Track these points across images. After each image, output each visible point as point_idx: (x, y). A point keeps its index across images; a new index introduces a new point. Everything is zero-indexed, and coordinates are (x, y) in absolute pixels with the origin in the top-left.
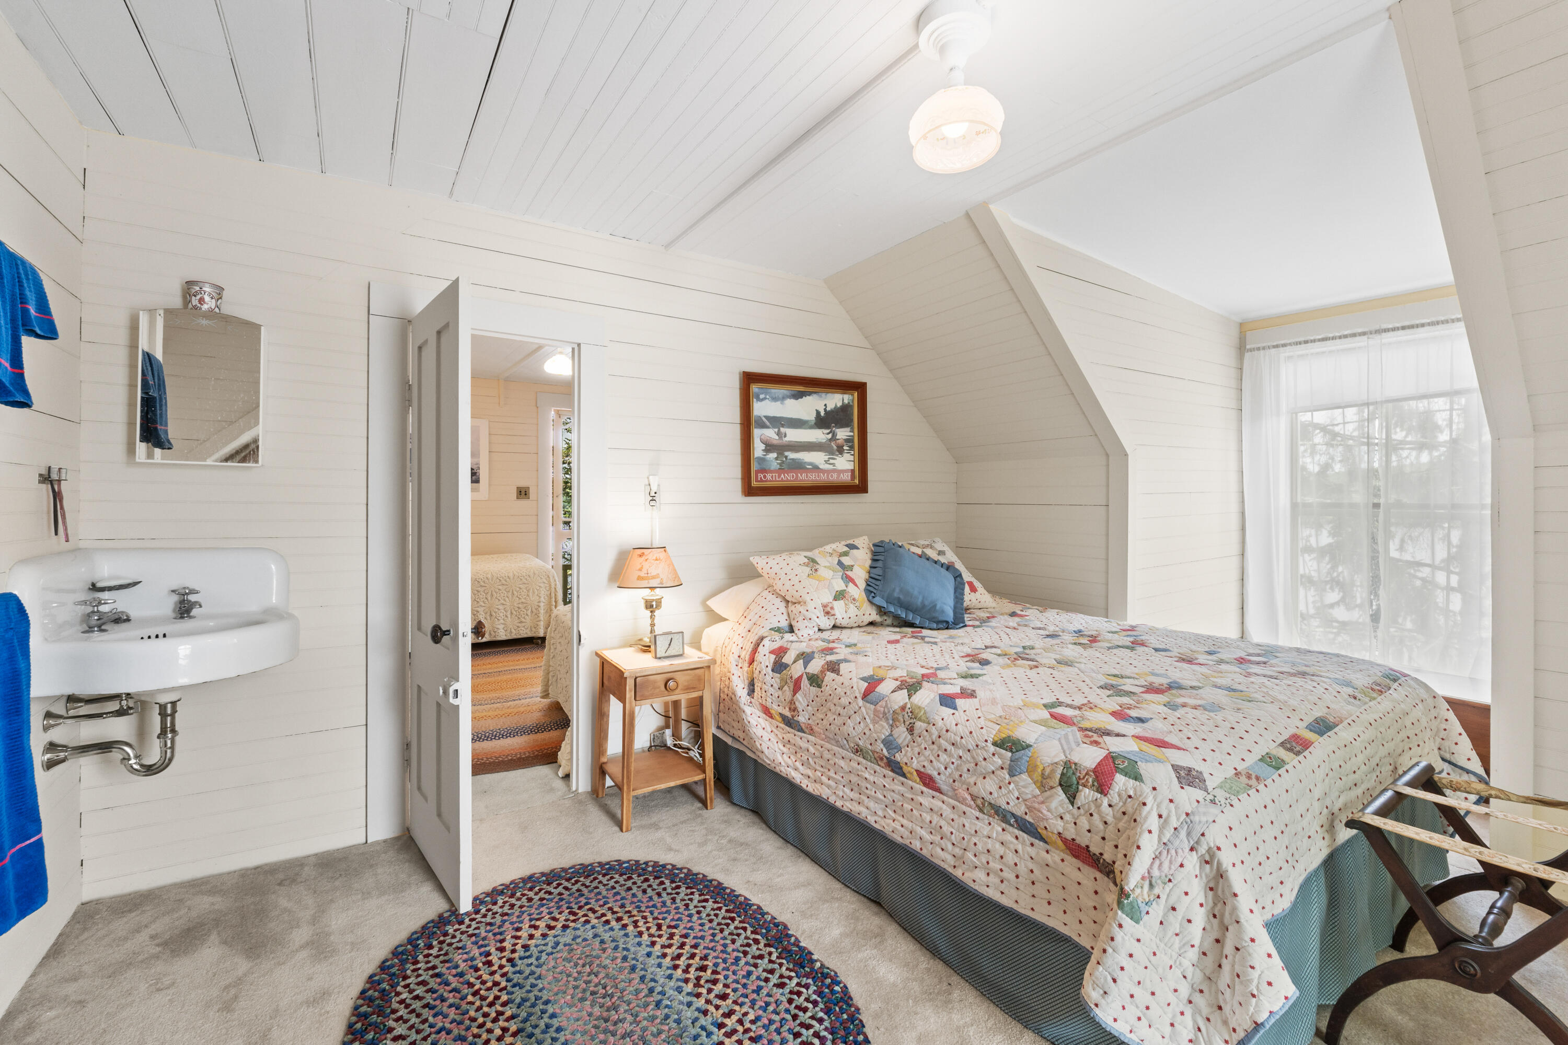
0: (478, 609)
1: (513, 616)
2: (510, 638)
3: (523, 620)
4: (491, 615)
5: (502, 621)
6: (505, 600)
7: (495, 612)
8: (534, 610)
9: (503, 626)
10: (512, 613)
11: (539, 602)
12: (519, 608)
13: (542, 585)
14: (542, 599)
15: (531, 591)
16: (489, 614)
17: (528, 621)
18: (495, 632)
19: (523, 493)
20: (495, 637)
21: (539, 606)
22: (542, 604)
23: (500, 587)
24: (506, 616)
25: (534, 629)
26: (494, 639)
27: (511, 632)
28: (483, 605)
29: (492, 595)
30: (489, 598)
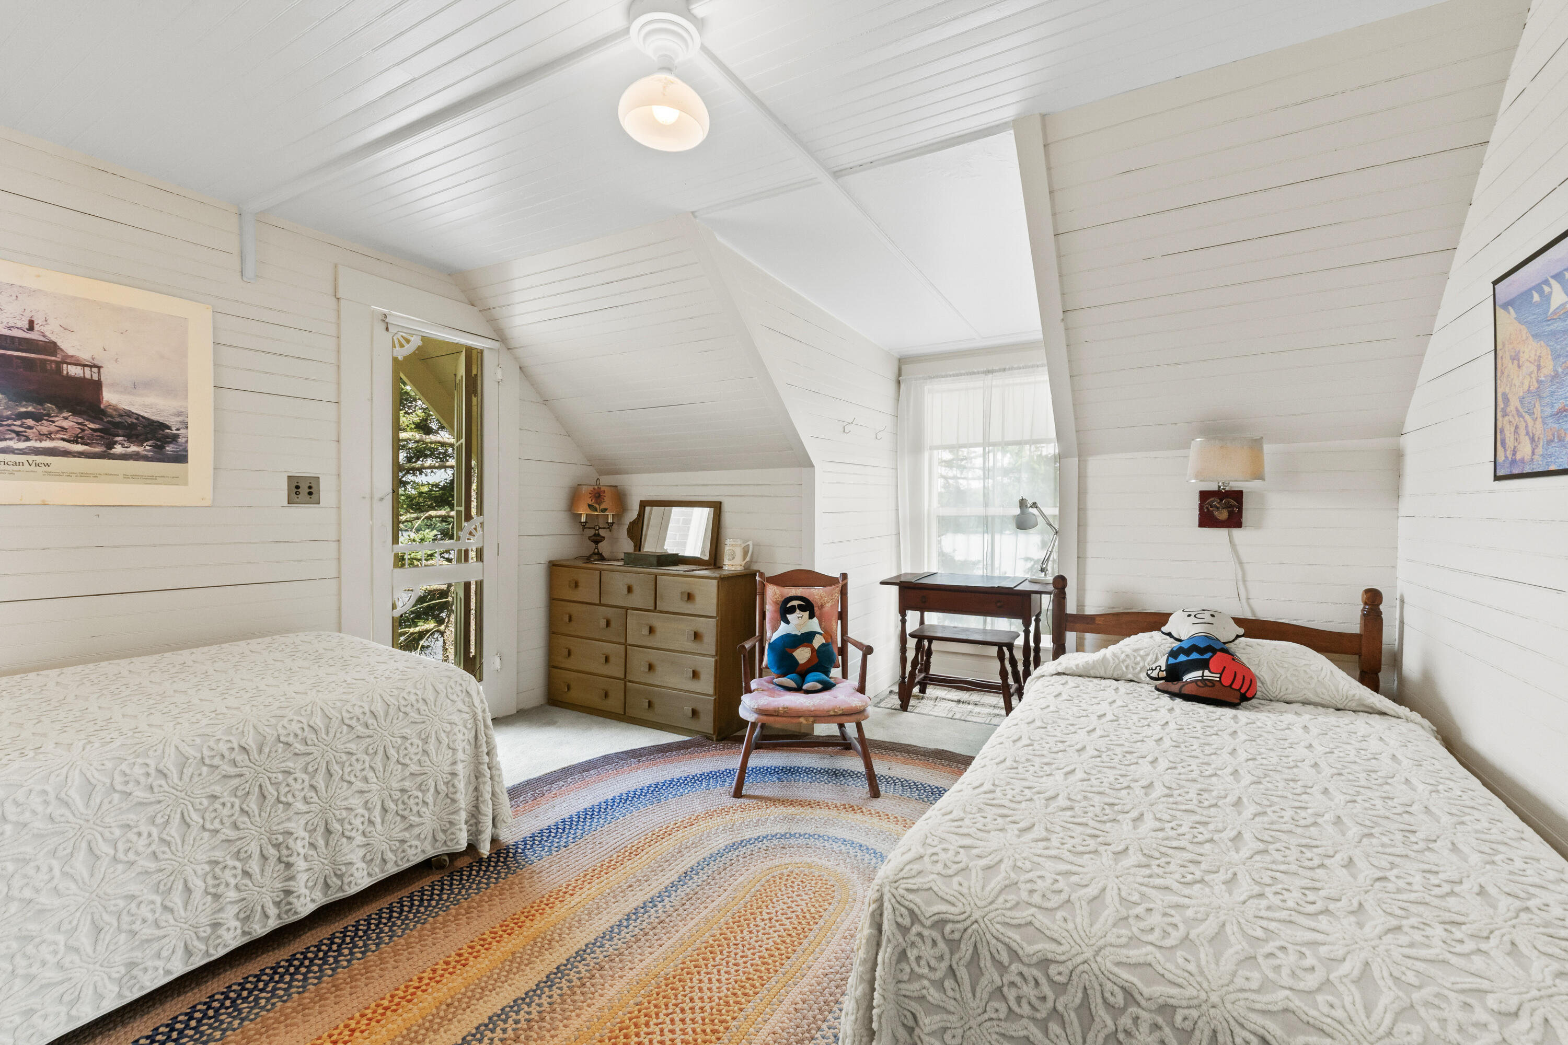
0: (290, 825)
1: (389, 816)
2: (381, 876)
3: (415, 819)
4: (328, 832)
5: (359, 839)
6: (366, 780)
7: (341, 821)
8: (442, 788)
9: (361, 852)
10: (385, 810)
11: (454, 763)
12: (403, 791)
13: (455, 718)
14: (460, 755)
15: (433, 740)
16: (321, 829)
17: (428, 821)
18: (340, 876)
19: (304, 490)
20: (341, 889)
21: (454, 774)
22: (460, 768)
23: (352, 747)
24: (371, 822)
25: (441, 836)
26: (340, 895)
27: (384, 861)
28: (304, 808)
29: (330, 774)
30: (321, 785)
